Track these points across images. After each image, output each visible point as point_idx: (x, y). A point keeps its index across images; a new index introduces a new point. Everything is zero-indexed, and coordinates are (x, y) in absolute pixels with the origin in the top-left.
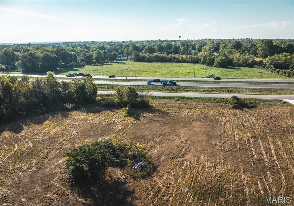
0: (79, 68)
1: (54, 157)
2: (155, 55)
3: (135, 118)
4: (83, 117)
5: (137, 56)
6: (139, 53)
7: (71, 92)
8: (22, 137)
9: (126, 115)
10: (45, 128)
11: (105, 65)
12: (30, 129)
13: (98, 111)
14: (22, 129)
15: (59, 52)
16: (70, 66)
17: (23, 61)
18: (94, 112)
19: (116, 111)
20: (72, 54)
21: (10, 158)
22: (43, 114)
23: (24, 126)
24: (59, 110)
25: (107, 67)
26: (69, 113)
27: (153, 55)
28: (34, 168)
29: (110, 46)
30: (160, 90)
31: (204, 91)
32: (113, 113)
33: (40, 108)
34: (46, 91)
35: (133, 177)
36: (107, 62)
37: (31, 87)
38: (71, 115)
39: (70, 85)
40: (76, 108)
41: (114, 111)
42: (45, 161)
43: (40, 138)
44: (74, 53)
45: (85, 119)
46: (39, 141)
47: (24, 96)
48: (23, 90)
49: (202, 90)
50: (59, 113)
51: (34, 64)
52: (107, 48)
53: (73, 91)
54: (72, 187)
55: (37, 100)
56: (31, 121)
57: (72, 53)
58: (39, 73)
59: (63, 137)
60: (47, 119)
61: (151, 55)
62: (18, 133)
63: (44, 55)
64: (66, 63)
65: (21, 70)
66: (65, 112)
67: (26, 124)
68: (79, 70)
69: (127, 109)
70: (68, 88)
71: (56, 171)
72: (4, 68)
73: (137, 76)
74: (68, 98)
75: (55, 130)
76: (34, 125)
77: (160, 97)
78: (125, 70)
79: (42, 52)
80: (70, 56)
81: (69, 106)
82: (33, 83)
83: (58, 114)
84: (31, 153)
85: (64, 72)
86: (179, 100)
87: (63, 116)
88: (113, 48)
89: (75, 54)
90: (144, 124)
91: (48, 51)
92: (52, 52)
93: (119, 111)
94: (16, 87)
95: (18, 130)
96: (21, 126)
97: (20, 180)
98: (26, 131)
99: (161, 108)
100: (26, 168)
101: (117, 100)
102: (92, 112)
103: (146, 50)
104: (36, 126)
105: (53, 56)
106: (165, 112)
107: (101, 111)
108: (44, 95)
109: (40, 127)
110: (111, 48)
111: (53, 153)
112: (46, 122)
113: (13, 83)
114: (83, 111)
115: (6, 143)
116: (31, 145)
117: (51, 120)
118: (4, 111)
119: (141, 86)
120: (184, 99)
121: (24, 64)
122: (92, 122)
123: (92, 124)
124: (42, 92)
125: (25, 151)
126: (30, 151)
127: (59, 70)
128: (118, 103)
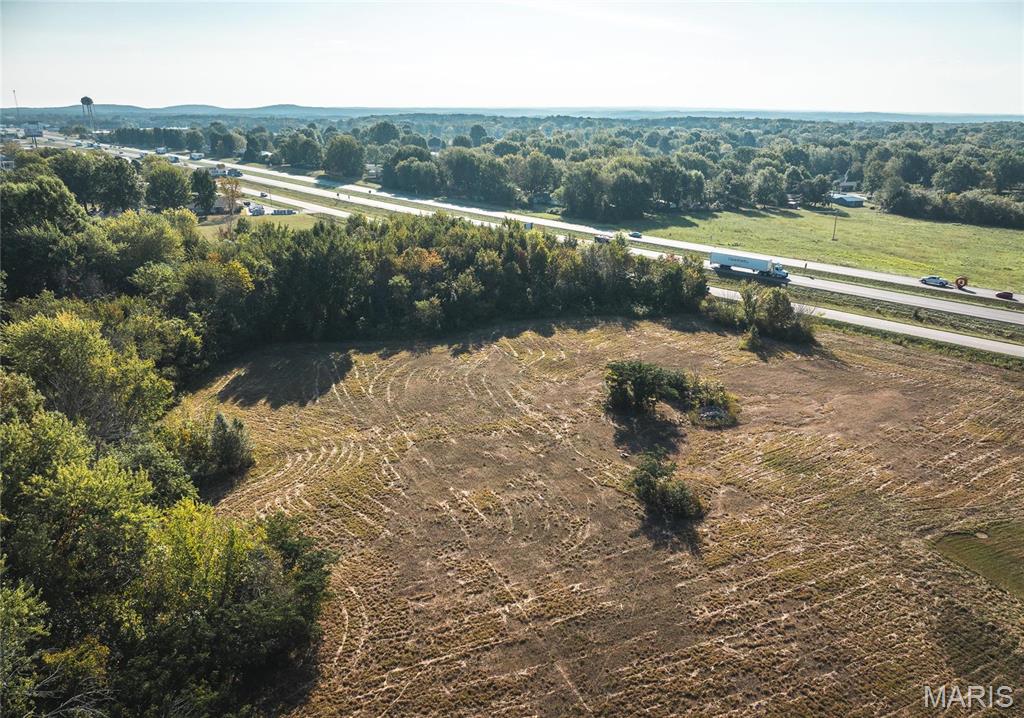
0: (700, 219)
1: (594, 378)
2: (964, 196)
3: (759, 356)
4: (658, 335)
5: (899, 194)
6: (907, 187)
7: (650, 282)
8: (552, 343)
9: (746, 347)
10: (588, 338)
11: (779, 217)
12: (565, 336)
13: (693, 330)
14: (553, 333)
15: (659, 171)
16: (678, 211)
17: (568, 188)
18: (683, 330)
19: (729, 336)
20: (690, 176)
21: (535, 365)
22: (590, 315)
23: (555, 328)
24: (621, 315)
25: (782, 224)
26: (637, 323)
27: (958, 198)
28: (564, 383)
29: (827, 149)
30: (879, 312)
31: (1011, 337)
32: (722, 338)
33: (588, 303)
34: (603, 272)
35: (694, 424)
36: (791, 207)
37: (579, 260)
38: (638, 326)
39: (653, 267)
40: (653, 317)
41: (725, 336)
42: (581, 379)
43: (579, 351)
44: (696, 175)
45: (660, 339)
46: (575, 355)
47: (564, 275)
48: (565, 264)
49: (1008, 333)
50: (619, 318)
51: (591, 196)
52: (813, 155)
53: (655, 281)
54: (608, 411)
55: (583, 288)
56: (568, 324)
57: (693, 172)
58: (600, 222)
59: (614, 356)
60: (596, 325)
61: (951, 196)
62: (546, 336)
63: (620, 177)
64: (669, 200)
65: (561, 210)
66: (630, 320)
67: (559, 327)
68: (697, 226)
69: (750, 335)
70: (648, 273)
71: (592, 392)
72: (525, 200)
73: (847, 266)
74: (644, 293)
75: (605, 345)
76: (571, 331)
77: (858, 329)
78: (829, 240)
79: (615, 169)
80: (686, 180)
81: (640, 310)
82: (583, 254)
83: (616, 321)
84: (561, 366)
85: (657, 228)
86: (900, 344)
87: (623, 325)
88: (836, 156)
89: (700, 177)
90: (770, 370)
91: (631, 166)
92: (639, 171)
93: (735, 338)
94: (553, 258)
95: (548, 333)
96: (551, 328)
97: (546, 390)
98: (558, 336)
99: (836, 351)
100: (555, 380)
101: (741, 313)
102: (679, 330)
103: (947, 174)
104: (576, 332)
105: (639, 179)
106: (837, 359)
107: (699, 330)
108: (599, 279)
109: (582, 335)
110: (827, 154)
111: (593, 373)
112: (592, 331)
113: (550, 249)
114: (663, 324)
115: (530, 347)
116: (564, 356)
117: (602, 328)
118: (530, 297)
119: (833, 293)
120: (920, 343)
121: (569, 197)
122: (672, 345)
123: (669, 349)
124: (596, 273)
125: (554, 362)
126: (562, 363)
127: (648, 218)
128: (741, 320)
